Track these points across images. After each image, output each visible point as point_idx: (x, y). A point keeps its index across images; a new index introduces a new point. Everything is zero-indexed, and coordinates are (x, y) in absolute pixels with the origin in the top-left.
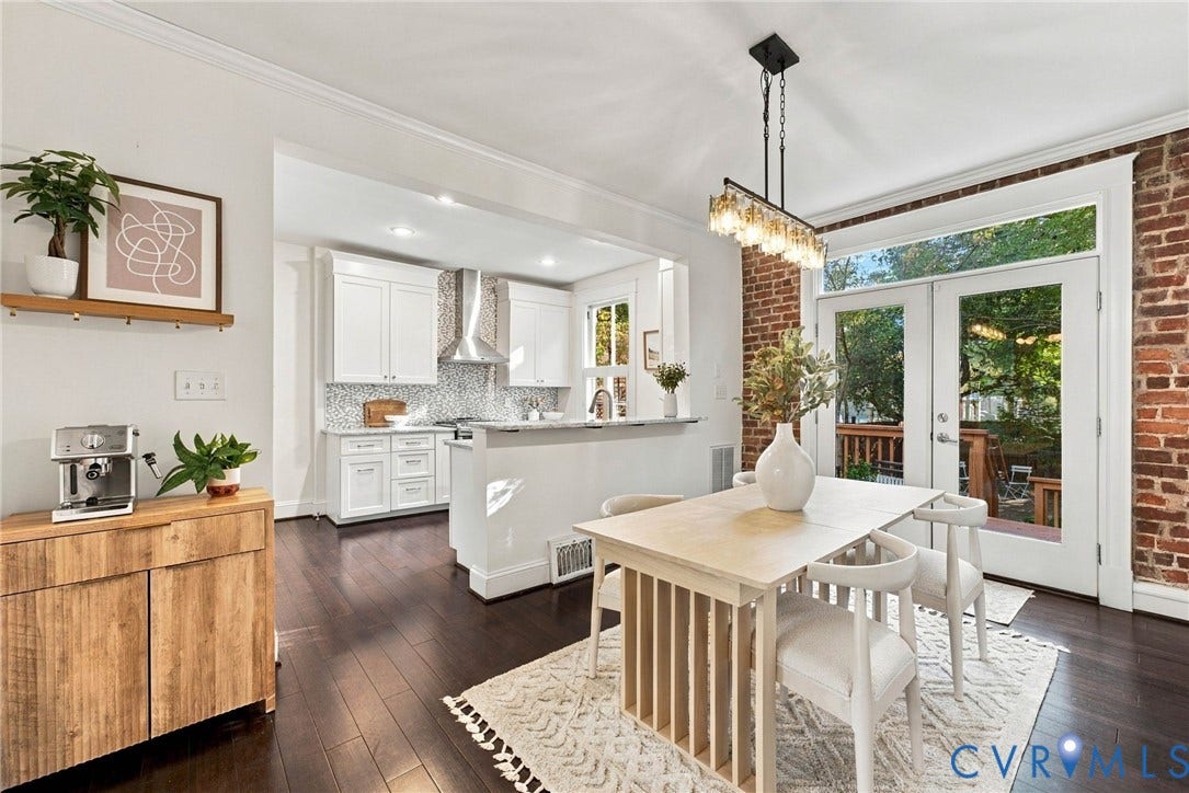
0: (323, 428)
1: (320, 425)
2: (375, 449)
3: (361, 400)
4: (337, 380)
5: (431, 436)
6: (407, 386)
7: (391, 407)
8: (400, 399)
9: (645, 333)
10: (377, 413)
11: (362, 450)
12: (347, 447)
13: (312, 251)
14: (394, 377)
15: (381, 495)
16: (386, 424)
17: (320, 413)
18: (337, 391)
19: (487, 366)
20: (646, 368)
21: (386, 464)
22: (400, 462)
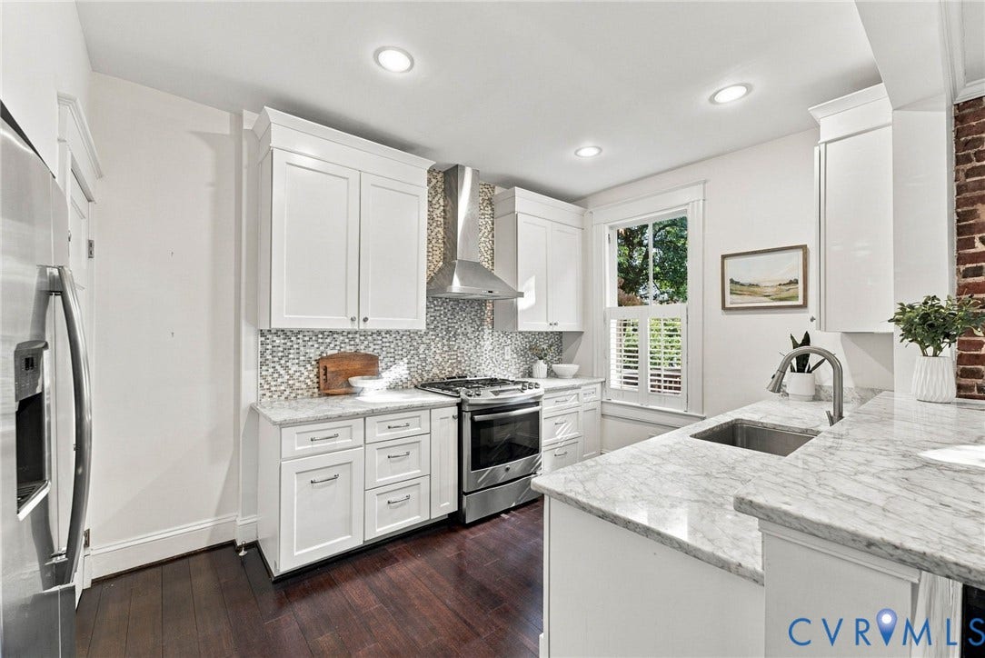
0: (253, 400)
1: (249, 395)
2: (339, 442)
3: (314, 354)
4: (276, 324)
5: (425, 414)
6: (379, 333)
7: (357, 365)
8: (369, 351)
9: (724, 257)
10: (337, 374)
11: (317, 445)
12: (293, 443)
13: (238, 119)
14: (365, 320)
15: (349, 520)
16: (350, 392)
17: (249, 377)
18: (277, 341)
19: (481, 303)
20: (724, 307)
21: (358, 467)
22: (378, 458)
